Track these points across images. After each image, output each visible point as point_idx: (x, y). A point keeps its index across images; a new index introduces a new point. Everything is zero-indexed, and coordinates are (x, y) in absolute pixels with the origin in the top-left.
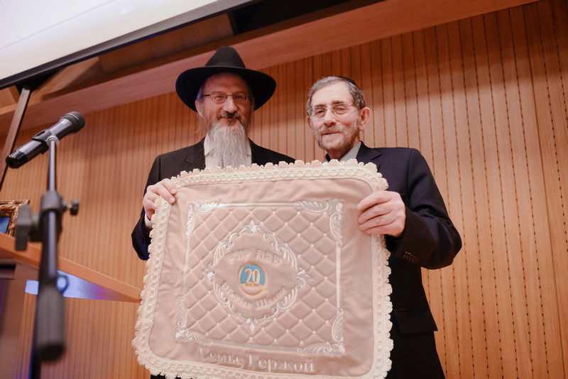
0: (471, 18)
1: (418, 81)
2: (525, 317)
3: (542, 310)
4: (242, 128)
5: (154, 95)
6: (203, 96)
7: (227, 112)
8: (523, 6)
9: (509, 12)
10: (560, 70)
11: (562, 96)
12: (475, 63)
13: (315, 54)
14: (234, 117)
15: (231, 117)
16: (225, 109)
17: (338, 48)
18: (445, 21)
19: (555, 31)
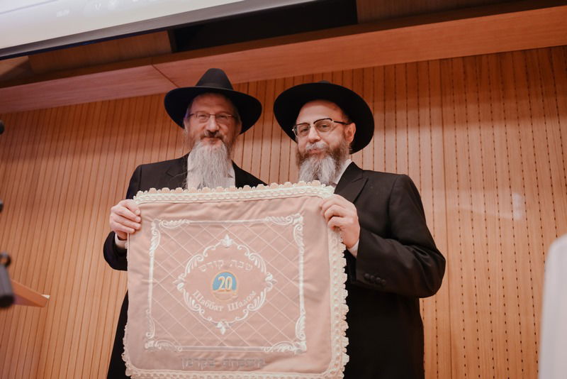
3: (437, 340)
5: (85, 102)
6: (190, 116)
7: (209, 131)
8: (440, 60)
9: (428, 64)
10: (467, 122)
11: (466, 145)
13: (250, 80)
14: (216, 136)
15: (213, 136)
16: (207, 128)
17: (274, 78)
19: (465, 86)
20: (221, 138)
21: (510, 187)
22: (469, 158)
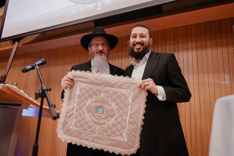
0: (178, 27)
1: (158, 48)
2: (190, 132)
3: (196, 130)
4: (105, 57)
7: (99, 50)
8: (195, 24)
9: (191, 26)
10: (206, 47)
11: (206, 56)
12: (178, 43)
15: (101, 52)
16: (99, 49)
18: (168, 28)
19: (205, 34)
20: (104, 53)
21: (224, 72)
22: (207, 61)
